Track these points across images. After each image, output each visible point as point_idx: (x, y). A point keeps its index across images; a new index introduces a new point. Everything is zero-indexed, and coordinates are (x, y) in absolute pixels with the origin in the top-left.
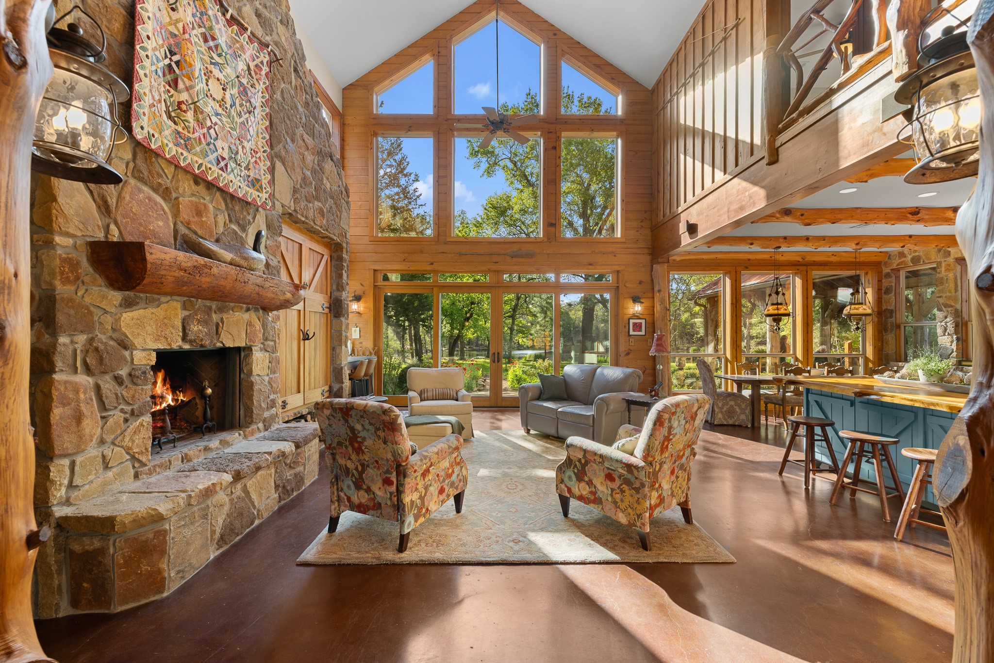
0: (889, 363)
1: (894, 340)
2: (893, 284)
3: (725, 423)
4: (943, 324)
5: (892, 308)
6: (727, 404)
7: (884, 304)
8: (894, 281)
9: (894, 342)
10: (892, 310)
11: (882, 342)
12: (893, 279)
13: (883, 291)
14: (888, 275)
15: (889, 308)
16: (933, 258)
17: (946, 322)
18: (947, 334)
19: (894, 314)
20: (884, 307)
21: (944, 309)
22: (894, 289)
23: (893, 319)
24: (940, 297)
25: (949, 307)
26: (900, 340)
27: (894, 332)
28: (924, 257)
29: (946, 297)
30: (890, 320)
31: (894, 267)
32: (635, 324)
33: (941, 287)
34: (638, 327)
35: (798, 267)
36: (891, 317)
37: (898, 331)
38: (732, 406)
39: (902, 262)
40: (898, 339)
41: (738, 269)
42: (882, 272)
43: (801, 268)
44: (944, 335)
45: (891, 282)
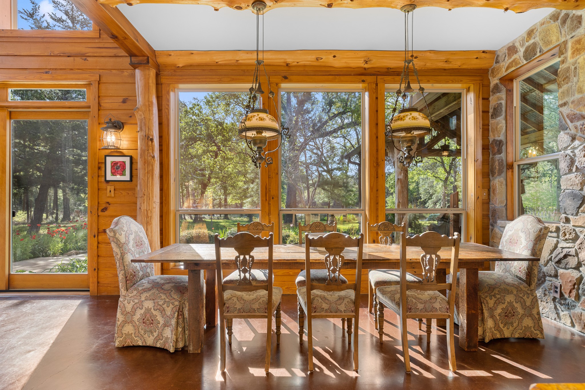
0: (496, 223)
1: (504, 187)
2: (503, 102)
3: (140, 343)
4: (569, 152)
5: (502, 138)
6: (140, 305)
7: (491, 133)
8: (504, 96)
9: (504, 190)
10: (501, 142)
11: (489, 190)
12: (503, 95)
13: (490, 114)
14: (496, 90)
15: (497, 138)
16: (554, 38)
17: (574, 148)
18: (574, 169)
19: (504, 148)
20: (491, 139)
21: (570, 125)
22: (504, 109)
23: (503, 155)
24: (565, 104)
25: (579, 119)
26: (512, 187)
27: (503, 175)
28: (541, 43)
29: (573, 102)
30: (497, 157)
31: (503, 73)
32: (114, 164)
33: (565, 87)
34: (118, 168)
35: (363, 78)
36: (500, 152)
37: (509, 173)
38: (148, 310)
39: (511, 63)
40: (509, 185)
41: (274, 79)
42: (489, 86)
43: (368, 78)
44: (570, 171)
45: (500, 99)
